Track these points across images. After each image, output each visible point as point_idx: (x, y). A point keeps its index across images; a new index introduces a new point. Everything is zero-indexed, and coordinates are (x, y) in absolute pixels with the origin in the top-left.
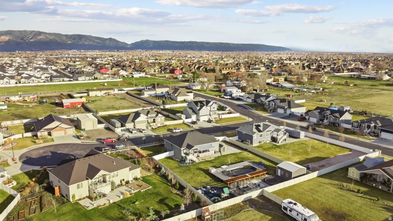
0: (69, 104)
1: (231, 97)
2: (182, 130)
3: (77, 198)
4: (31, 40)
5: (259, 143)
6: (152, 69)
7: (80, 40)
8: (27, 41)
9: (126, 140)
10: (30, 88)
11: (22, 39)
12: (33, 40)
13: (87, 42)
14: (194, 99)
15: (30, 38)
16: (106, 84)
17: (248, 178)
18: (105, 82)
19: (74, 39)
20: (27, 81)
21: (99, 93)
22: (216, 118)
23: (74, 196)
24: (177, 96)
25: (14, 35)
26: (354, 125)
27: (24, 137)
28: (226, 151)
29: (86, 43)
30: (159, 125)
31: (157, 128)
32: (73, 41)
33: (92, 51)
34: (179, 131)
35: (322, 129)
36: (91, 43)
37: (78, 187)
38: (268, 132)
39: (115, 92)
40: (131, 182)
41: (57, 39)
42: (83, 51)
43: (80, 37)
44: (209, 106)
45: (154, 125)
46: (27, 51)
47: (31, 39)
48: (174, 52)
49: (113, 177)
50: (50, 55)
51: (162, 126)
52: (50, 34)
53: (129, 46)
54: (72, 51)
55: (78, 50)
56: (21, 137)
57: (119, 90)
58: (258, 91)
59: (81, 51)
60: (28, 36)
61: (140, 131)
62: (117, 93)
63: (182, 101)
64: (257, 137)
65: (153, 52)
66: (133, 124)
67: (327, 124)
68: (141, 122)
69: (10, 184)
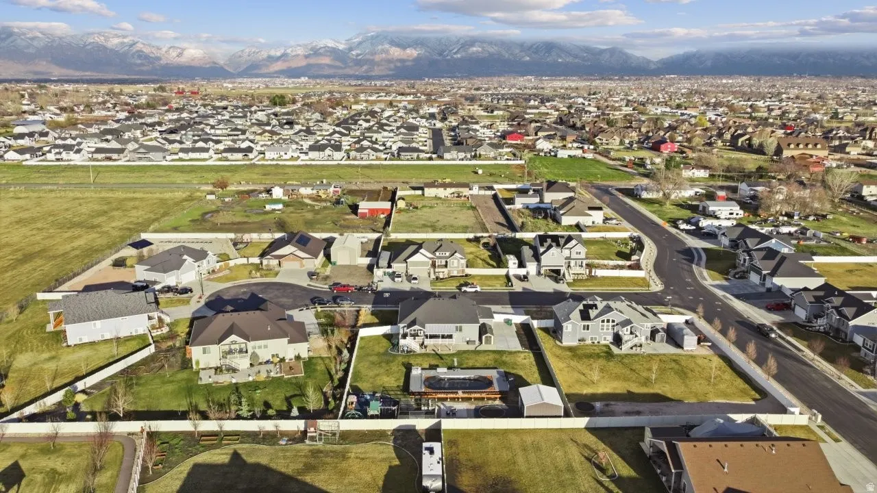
0: (367, 211)
1: (694, 227)
2: (479, 289)
3: (201, 366)
4: (455, 56)
5: (579, 341)
6: (615, 137)
7: (547, 54)
8: (449, 57)
9: (370, 292)
10: (350, 170)
11: (440, 54)
12: (459, 56)
13: (561, 57)
14: (604, 222)
15: (454, 51)
16: (480, 172)
17: (458, 398)
18: (481, 166)
19: (536, 53)
20: (358, 155)
21: (442, 193)
22: (578, 274)
23: (198, 363)
24: (563, 214)
25: (428, 47)
26: (867, 344)
27: (250, 262)
28: (492, 343)
29: (560, 60)
30: (455, 273)
31: (446, 278)
32: (533, 55)
33: (564, 80)
34: (473, 290)
35: (789, 338)
36: (569, 59)
37: (204, 352)
38: (605, 324)
39: (471, 192)
40: (287, 361)
41: (504, 53)
42: (547, 78)
43: (549, 47)
44: (568, 248)
45: (443, 273)
46: (443, 77)
47: (455, 53)
48: (759, 80)
49: (260, 347)
50: (475, 89)
51: (461, 276)
52: (491, 43)
53: (653, 67)
54: (525, 78)
55: (537, 76)
56: (246, 262)
57: (480, 188)
58: (796, 218)
59: (543, 78)
60: (451, 48)
61: (410, 278)
62: (477, 193)
63: (571, 226)
64: (574, 329)
65: (705, 80)
66: (405, 265)
67: (822, 328)
68: (416, 264)
69: (159, 330)
